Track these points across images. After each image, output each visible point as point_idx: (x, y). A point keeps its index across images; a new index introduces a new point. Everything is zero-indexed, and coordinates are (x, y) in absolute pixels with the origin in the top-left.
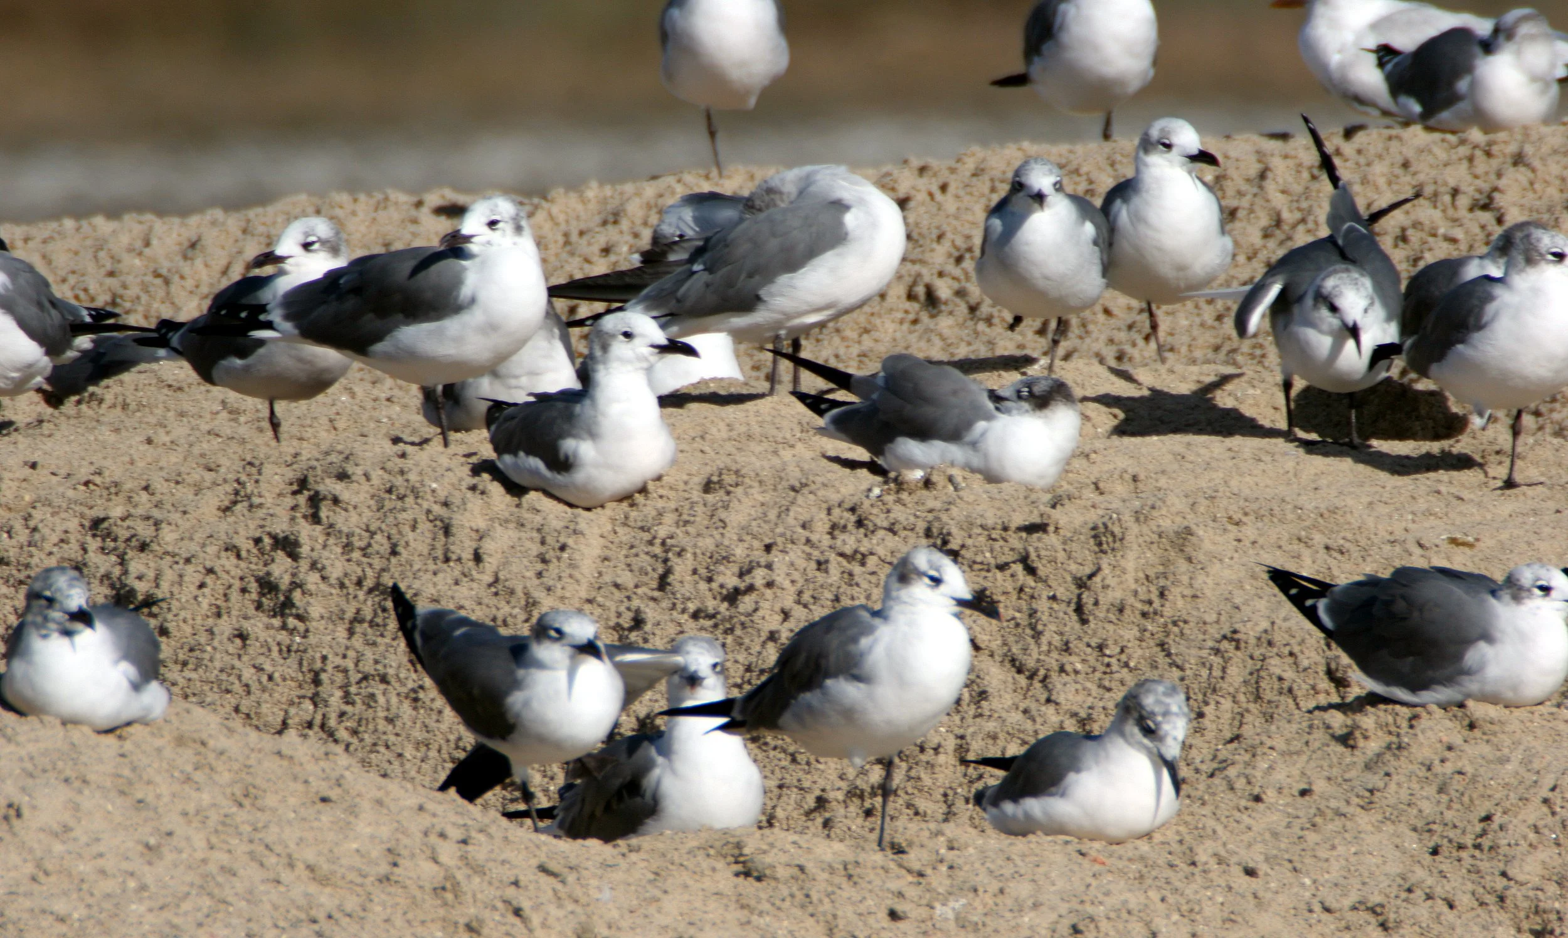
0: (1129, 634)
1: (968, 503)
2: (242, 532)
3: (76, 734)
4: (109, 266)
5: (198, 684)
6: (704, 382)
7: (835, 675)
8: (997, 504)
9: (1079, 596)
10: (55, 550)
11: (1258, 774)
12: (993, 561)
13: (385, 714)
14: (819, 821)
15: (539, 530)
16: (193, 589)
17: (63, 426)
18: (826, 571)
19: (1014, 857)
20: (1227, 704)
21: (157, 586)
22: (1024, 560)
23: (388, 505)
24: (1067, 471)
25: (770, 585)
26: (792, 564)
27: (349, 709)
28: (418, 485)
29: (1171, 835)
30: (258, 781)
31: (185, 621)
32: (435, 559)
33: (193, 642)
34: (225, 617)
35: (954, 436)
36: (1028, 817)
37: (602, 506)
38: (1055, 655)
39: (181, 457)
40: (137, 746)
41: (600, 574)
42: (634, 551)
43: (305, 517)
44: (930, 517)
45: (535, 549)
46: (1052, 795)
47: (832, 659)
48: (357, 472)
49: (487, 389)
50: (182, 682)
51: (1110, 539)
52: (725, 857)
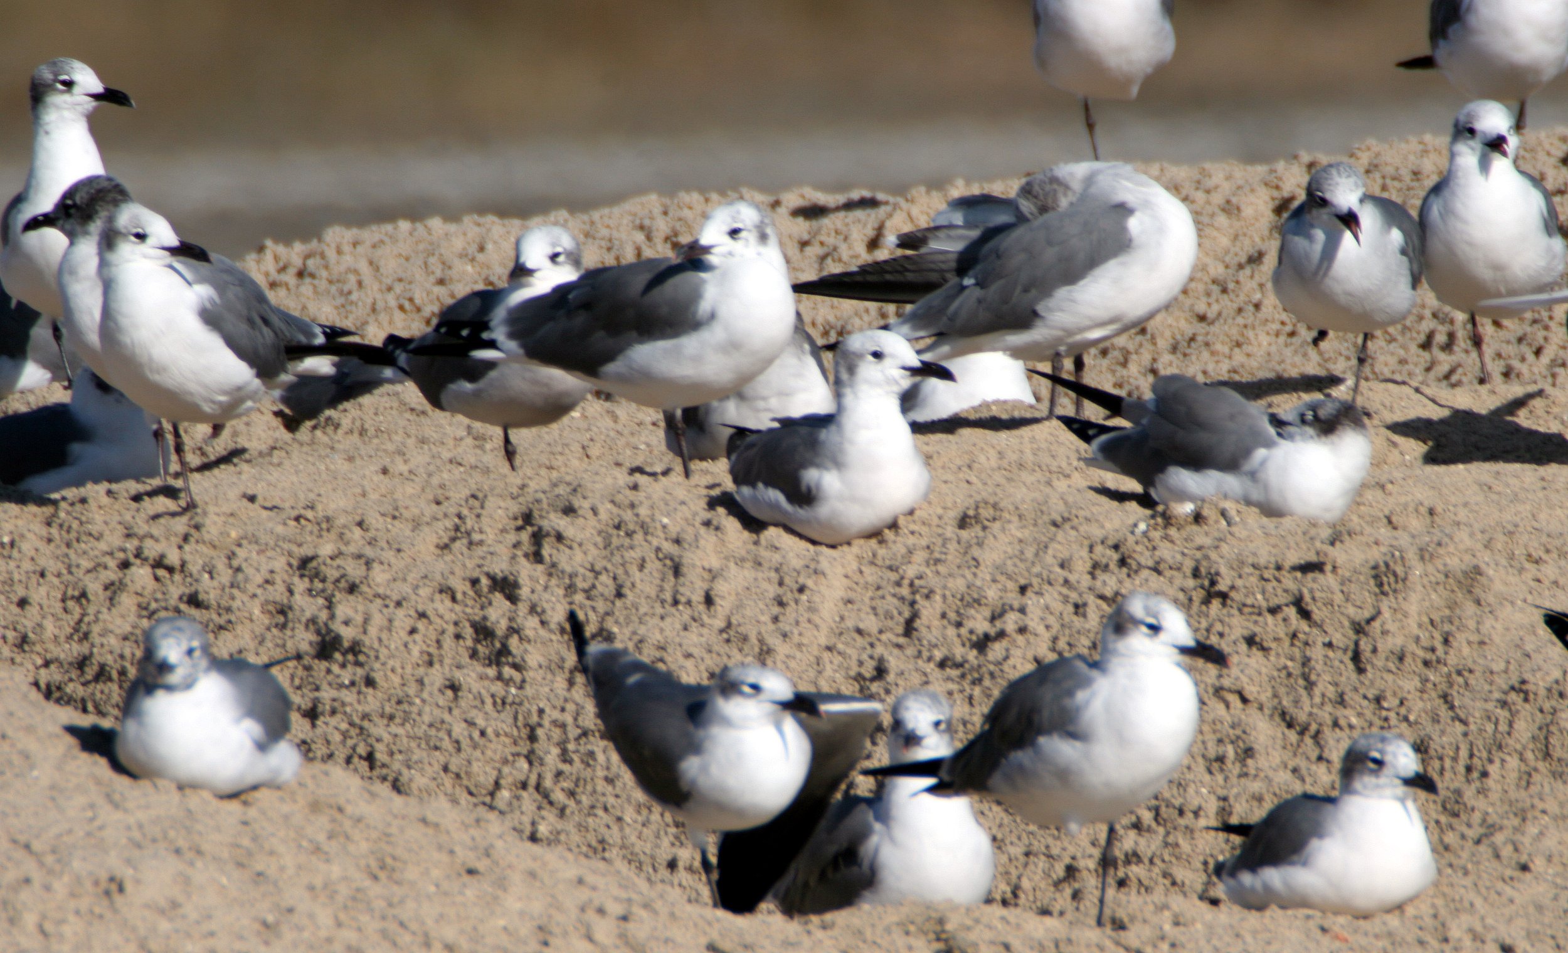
0: (1409, 685)
1: (1240, 539)
2: (459, 571)
3: (194, 800)
4: (439, 274)
5: (405, 740)
6: (986, 405)
7: (1048, 731)
8: (1273, 541)
9: (1357, 644)
10: (259, 591)
11: (1526, 841)
12: (1264, 604)
13: (605, 773)
14: (1068, 891)
15: (777, 570)
16: (403, 634)
17: (295, 455)
18: (1084, 616)
19: (1242, 932)
20: (1513, 762)
21: (365, 632)
22: (1298, 603)
23: (615, 541)
24: (1358, 504)
25: (1022, 630)
26: (1047, 608)
27: (566, 768)
28: (648, 520)
29: (1425, 909)
30: (399, 852)
31: (393, 670)
32: (663, 602)
33: (401, 694)
34: (437, 666)
35: (1231, 464)
36: (1268, 889)
37: (849, 544)
38: (1329, 708)
39: (418, 488)
40: (263, 813)
41: (842, 618)
42: (880, 593)
43: (526, 555)
44: (1198, 555)
45: (772, 590)
46: (1292, 863)
47: (1046, 714)
48: (582, 505)
49: (733, 413)
50: (387, 737)
51: (1392, 579)
52: (925, 933)
